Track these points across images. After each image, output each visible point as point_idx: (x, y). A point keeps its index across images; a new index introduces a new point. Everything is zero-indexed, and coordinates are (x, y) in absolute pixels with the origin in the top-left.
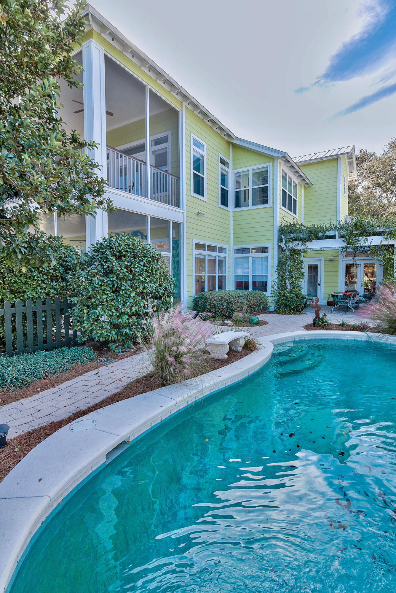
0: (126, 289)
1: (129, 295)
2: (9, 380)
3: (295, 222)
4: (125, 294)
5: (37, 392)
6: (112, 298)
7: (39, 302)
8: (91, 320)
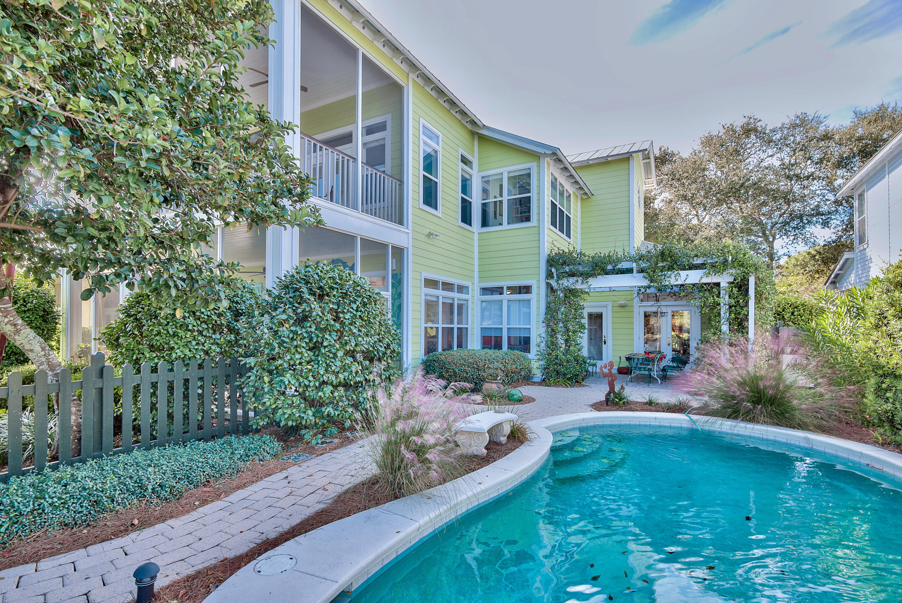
0: (330, 345)
1: (335, 355)
2: (150, 487)
3: (572, 249)
4: (328, 353)
5: (194, 508)
6: (308, 359)
7: (194, 365)
8: (276, 393)
